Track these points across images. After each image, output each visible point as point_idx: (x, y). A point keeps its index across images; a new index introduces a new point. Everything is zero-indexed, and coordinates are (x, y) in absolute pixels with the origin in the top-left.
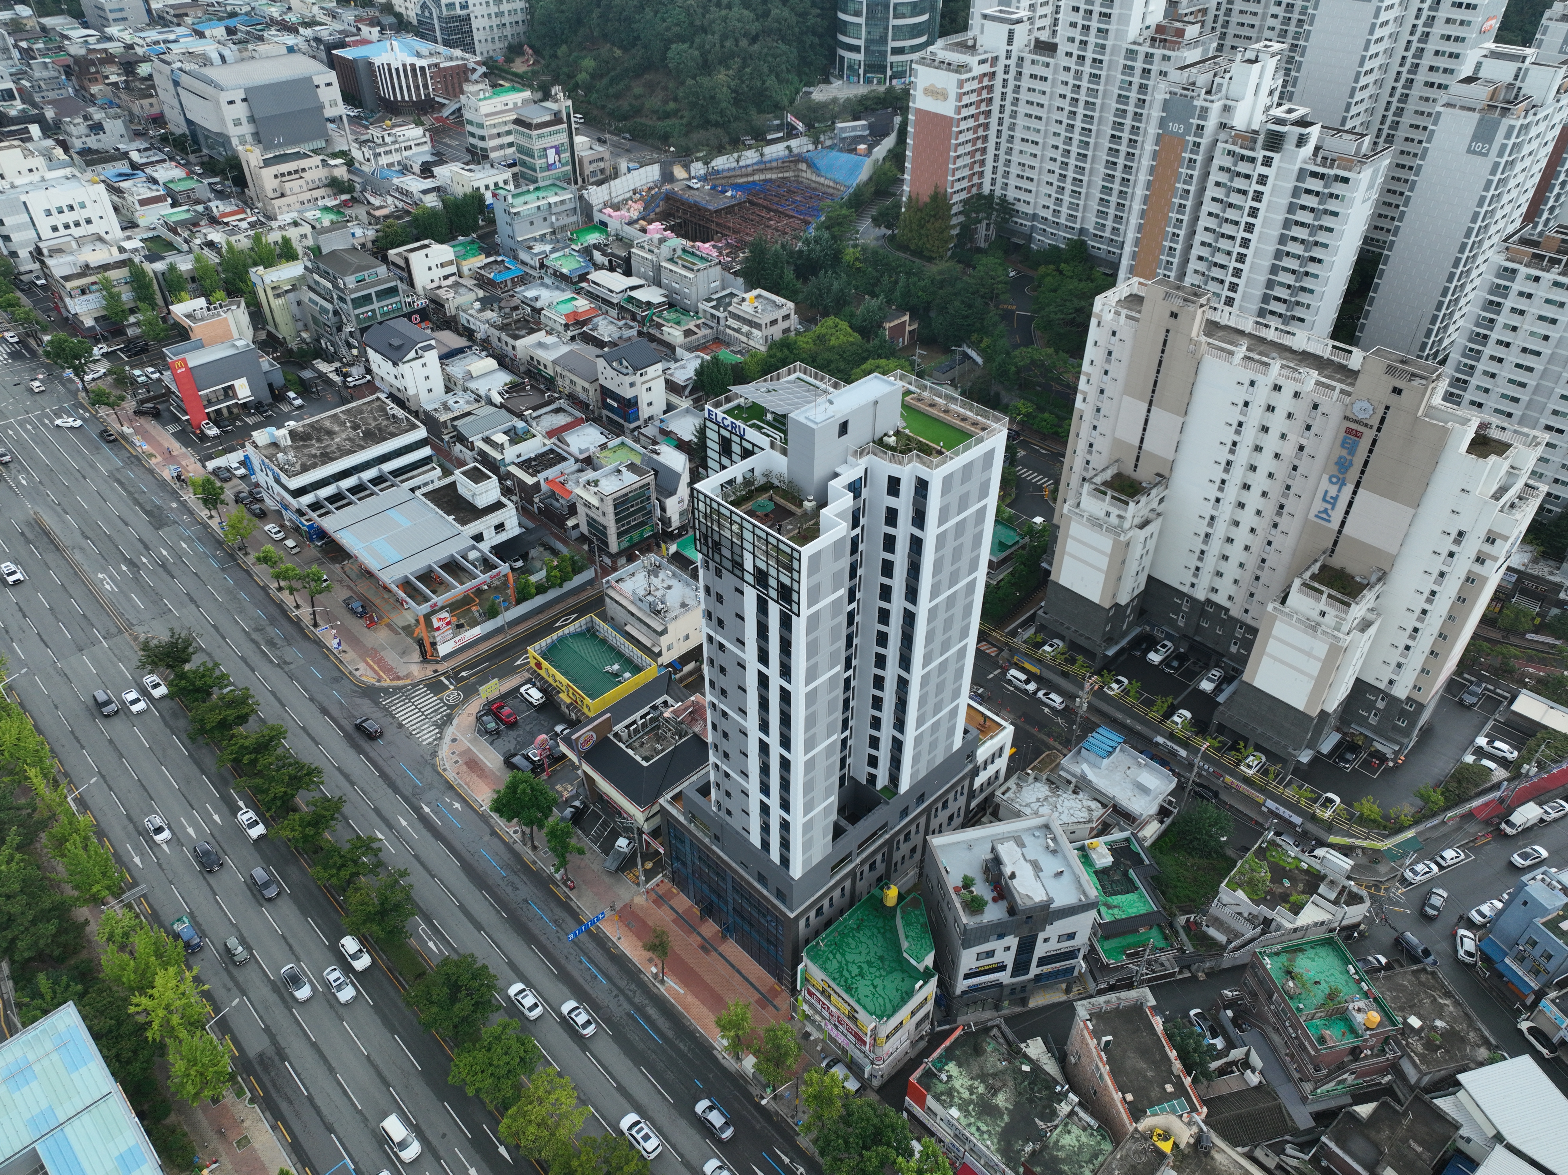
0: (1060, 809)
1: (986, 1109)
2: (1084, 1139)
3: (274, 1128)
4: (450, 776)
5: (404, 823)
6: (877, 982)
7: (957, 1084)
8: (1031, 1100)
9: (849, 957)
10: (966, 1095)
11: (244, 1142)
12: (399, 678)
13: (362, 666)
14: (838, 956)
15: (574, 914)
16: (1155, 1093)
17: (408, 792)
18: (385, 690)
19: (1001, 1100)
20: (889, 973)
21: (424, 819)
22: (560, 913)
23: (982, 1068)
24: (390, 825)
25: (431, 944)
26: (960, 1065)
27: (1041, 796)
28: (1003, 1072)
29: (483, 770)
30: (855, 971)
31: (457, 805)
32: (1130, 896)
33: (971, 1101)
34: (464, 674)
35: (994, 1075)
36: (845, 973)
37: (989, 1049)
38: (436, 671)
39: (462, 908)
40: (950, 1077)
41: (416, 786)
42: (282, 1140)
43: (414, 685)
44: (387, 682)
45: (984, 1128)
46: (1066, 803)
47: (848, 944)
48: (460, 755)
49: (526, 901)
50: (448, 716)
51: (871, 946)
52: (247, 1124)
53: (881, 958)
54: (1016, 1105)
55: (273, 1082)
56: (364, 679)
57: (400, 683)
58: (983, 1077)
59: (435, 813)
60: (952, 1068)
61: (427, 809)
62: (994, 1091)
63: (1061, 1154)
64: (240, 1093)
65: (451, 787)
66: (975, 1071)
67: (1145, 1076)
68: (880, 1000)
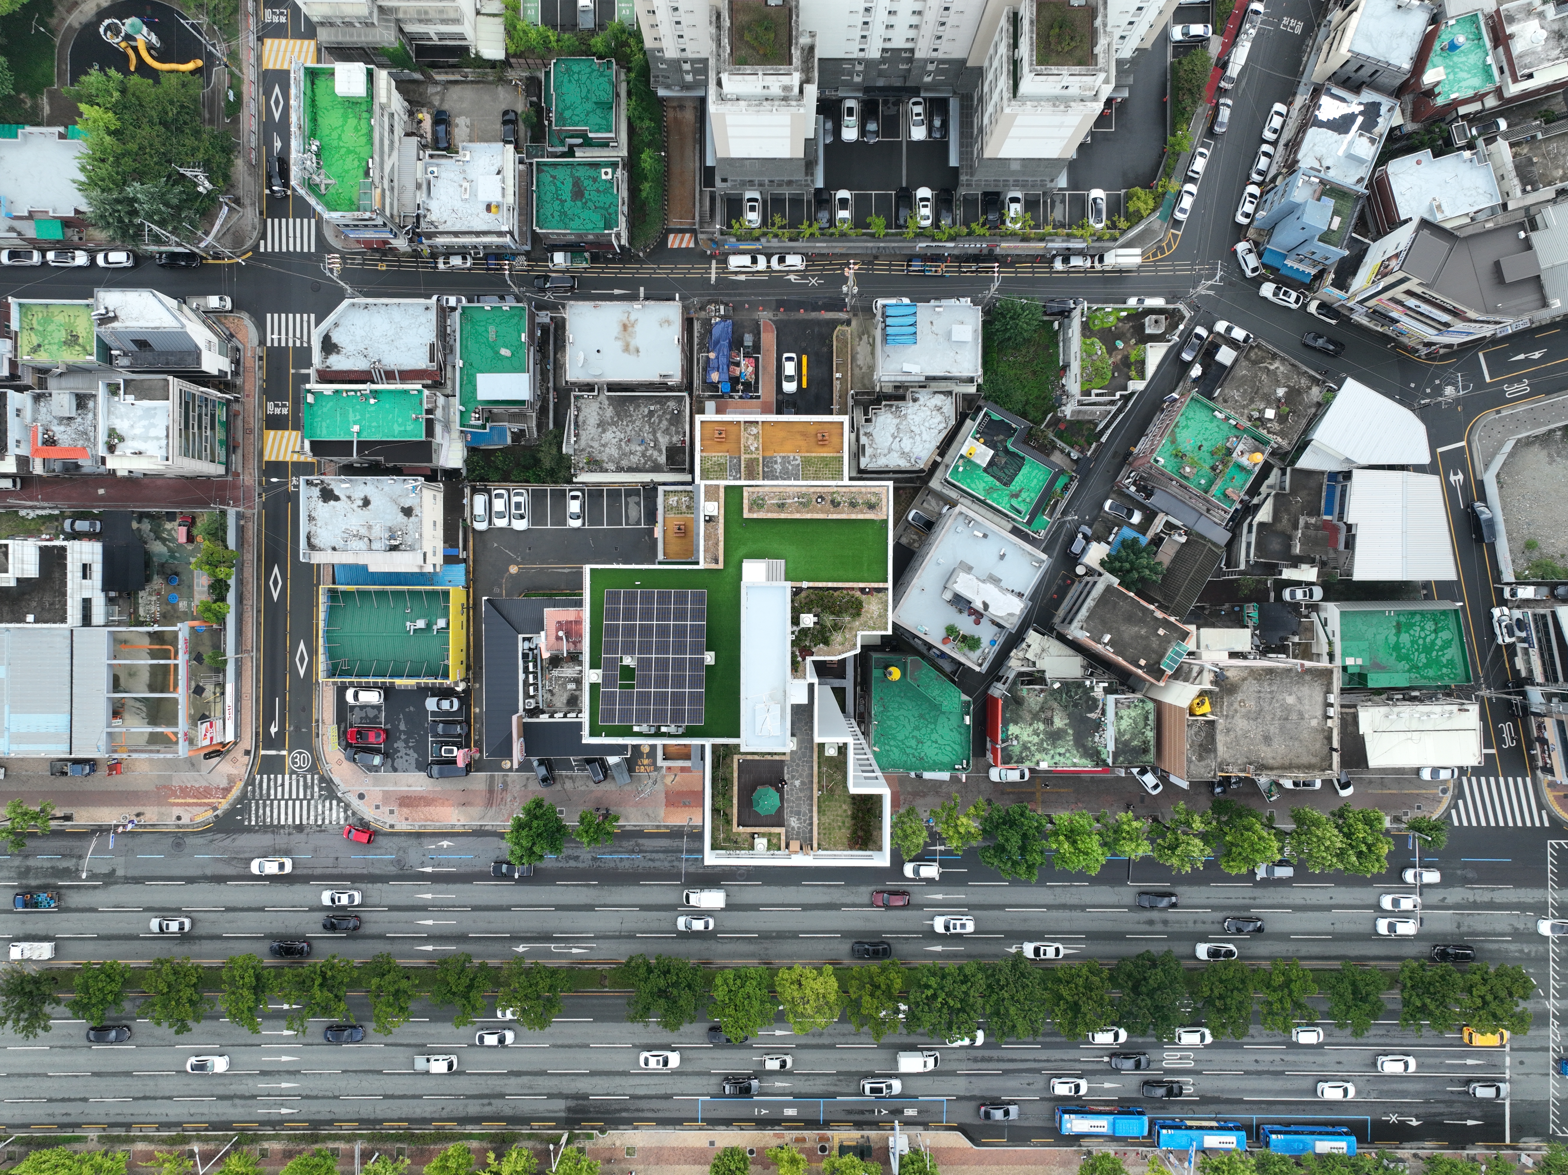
0: (917, 431)
1: (1055, 737)
2: (1133, 714)
3: (636, 1128)
4: (402, 826)
5: (429, 896)
6: (934, 736)
7: (1025, 737)
8: (1076, 705)
9: (900, 737)
10: (1036, 739)
11: (630, 1151)
12: (227, 790)
13: (176, 811)
14: (892, 743)
15: (639, 834)
16: (1155, 643)
17: (393, 870)
18: (232, 812)
19: (1059, 722)
20: (935, 723)
21: (436, 878)
22: (629, 844)
23: (1030, 712)
24: (423, 908)
25: (574, 951)
26: (1016, 723)
27: (892, 429)
28: (1045, 702)
29: (421, 798)
30: (913, 743)
31: (445, 843)
32: (1025, 470)
33: (1042, 740)
34: (274, 730)
35: (1042, 709)
36: (908, 751)
37: (1024, 693)
38: (247, 753)
39: (559, 908)
40: (1017, 737)
41: (392, 862)
42: (649, 1128)
43: (250, 781)
44: (224, 805)
45: (1062, 751)
46: (917, 419)
47: (890, 727)
48: (385, 804)
49: (594, 859)
50: (322, 779)
51: (905, 713)
52: (618, 1143)
53: (921, 716)
54: (1069, 716)
55: (598, 1112)
56: (198, 819)
57: (235, 792)
58: (1035, 717)
59: (439, 865)
60: (1013, 729)
61: (429, 870)
62: (1049, 721)
63: (1127, 737)
64: (589, 1137)
65: (418, 835)
66: (1028, 717)
67: (1141, 637)
68: (948, 748)
